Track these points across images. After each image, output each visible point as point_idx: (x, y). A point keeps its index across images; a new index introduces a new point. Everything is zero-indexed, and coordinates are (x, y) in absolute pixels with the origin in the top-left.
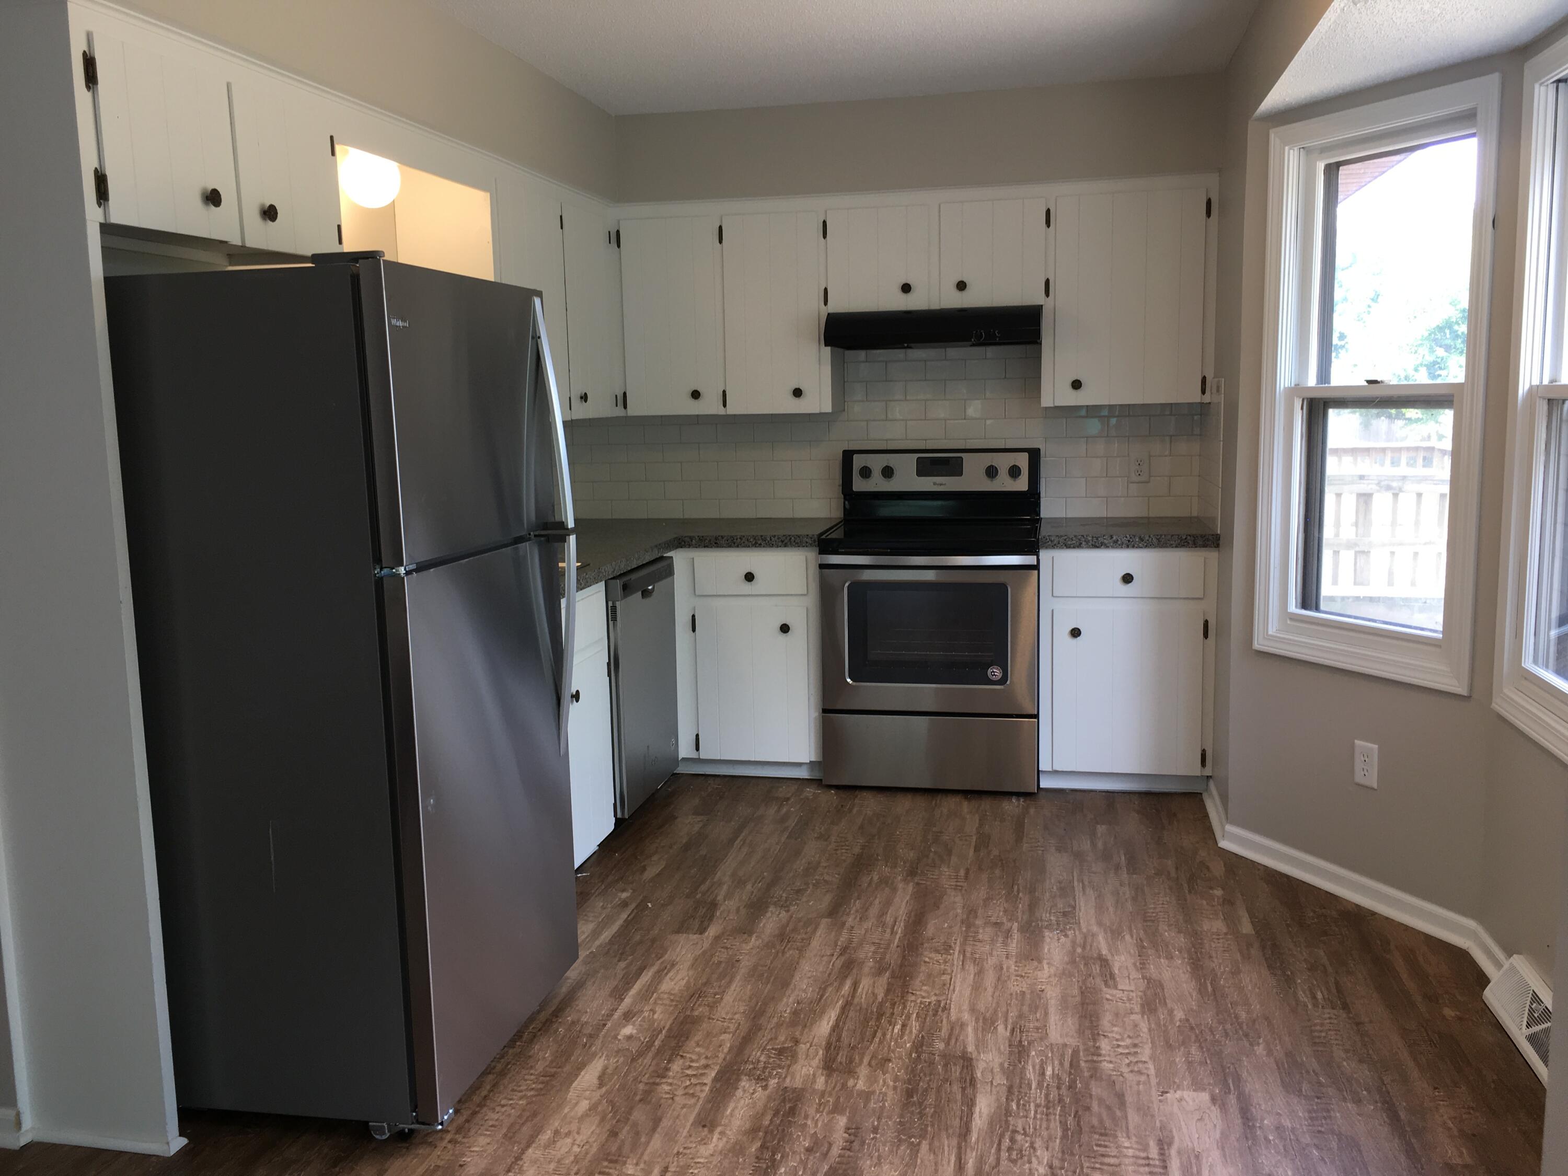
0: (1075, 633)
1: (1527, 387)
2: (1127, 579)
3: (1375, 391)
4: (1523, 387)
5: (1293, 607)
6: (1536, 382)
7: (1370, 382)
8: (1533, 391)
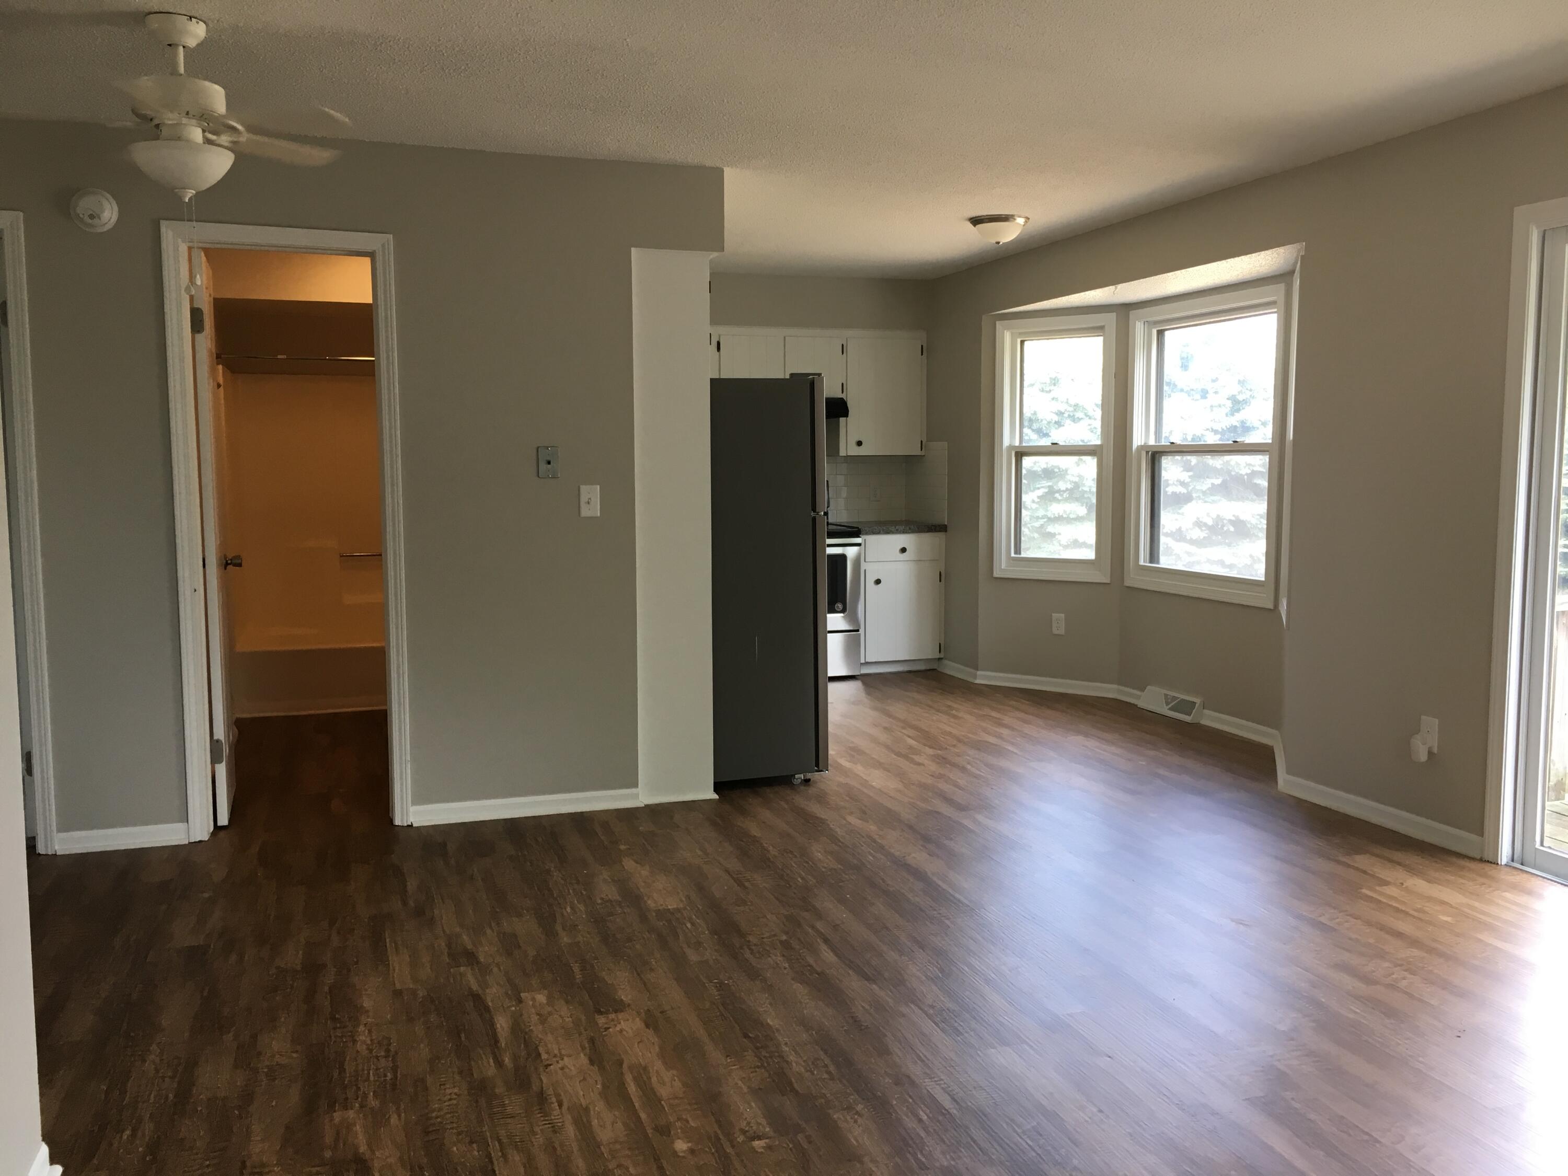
0: (878, 582)
1: (1136, 446)
2: (903, 550)
3: (1055, 448)
4: (1135, 446)
5: (1013, 555)
6: (1139, 444)
7: (1053, 444)
8: (1141, 448)
